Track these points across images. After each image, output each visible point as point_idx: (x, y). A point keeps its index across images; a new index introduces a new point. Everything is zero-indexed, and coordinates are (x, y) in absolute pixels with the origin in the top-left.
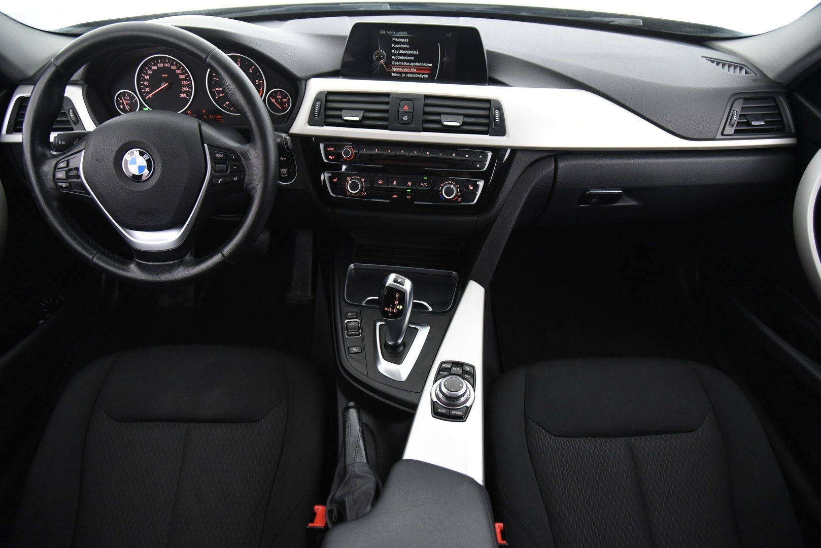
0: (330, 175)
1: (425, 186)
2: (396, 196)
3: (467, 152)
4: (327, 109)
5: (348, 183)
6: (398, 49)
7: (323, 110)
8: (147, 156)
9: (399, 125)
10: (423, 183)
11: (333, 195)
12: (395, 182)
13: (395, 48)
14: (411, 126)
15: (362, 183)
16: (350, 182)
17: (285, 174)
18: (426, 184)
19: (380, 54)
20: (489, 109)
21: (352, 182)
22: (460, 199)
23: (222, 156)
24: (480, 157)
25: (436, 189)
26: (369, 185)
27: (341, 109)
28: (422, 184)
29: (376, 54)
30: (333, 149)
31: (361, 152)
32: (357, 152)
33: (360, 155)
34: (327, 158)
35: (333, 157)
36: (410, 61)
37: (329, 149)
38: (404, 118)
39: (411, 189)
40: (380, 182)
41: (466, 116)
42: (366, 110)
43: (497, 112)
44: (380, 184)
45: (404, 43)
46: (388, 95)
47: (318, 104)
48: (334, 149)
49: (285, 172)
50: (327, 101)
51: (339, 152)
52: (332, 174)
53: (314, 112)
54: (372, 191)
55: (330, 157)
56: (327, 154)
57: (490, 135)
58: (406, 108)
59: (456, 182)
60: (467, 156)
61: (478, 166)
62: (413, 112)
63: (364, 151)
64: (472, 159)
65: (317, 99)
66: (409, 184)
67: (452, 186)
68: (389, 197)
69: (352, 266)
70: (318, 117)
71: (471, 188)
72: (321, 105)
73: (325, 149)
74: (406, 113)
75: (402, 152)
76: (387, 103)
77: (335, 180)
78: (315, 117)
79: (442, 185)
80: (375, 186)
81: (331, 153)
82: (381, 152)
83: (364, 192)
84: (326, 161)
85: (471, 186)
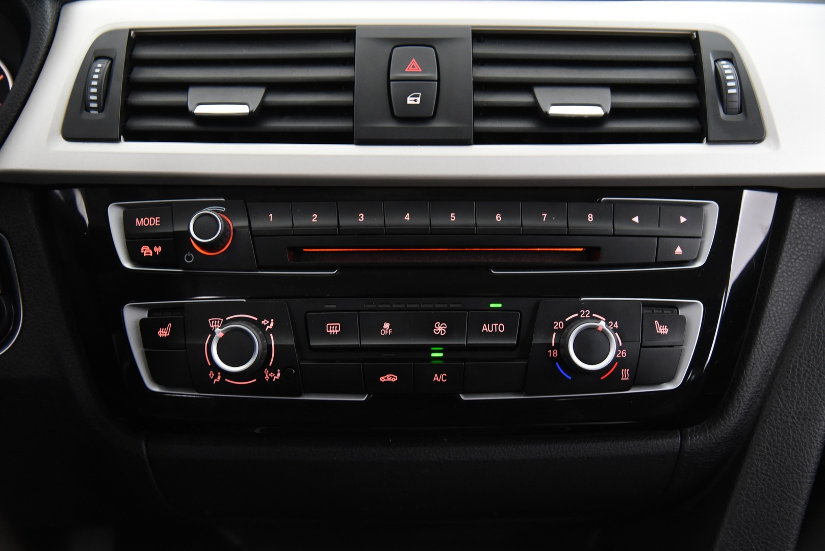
0: (145, 315)
1: (496, 334)
2: (391, 378)
3: (635, 208)
4: (132, 86)
5: (213, 334)
7: (117, 86)
9: (392, 124)
10: (489, 322)
11: (156, 389)
12: (386, 326)
14: (436, 124)
15: (265, 335)
16: (219, 333)
18: (500, 327)
20: (695, 64)
21: (228, 334)
22: (625, 374)
24: (683, 220)
25: (537, 340)
26: (293, 343)
27: (183, 86)
28: (485, 328)
30: (156, 221)
31: (257, 224)
32: (245, 223)
33: (255, 235)
34: (134, 255)
35: (158, 250)
37: (139, 222)
38: (410, 101)
39: (444, 348)
40: (333, 329)
41: (617, 88)
42: (272, 86)
43: (726, 68)
44: (334, 336)
46: (346, 35)
47: (100, 66)
48: (161, 222)
50: (133, 62)
51: (179, 228)
52: (152, 310)
53: (86, 93)
54: (301, 363)
55: (146, 251)
56: (134, 240)
57: (709, 142)
58: (413, 69)
59: (609, 313)
60: (636, 219)
61: (679, 250)
62: (439, 81)
63: (271, 221)
64: (654, 228)
65: (96, 53)
66: (440, 329)
67: (602, 324)
68: (369, 384)
70: (100, 109)
71: (663, 330)
72: (109, 75)
73: (128, 223)
74: (413, 83)
75: (407, 217)
76: (348, 61)
77: (163, 333)
78: (88, 109)
79: (559, 325)
80: (312, 344)
81: (151, 238)
82: (331, 222)
83: (273, 370)
84: (127, 265)
85: (661, 324)
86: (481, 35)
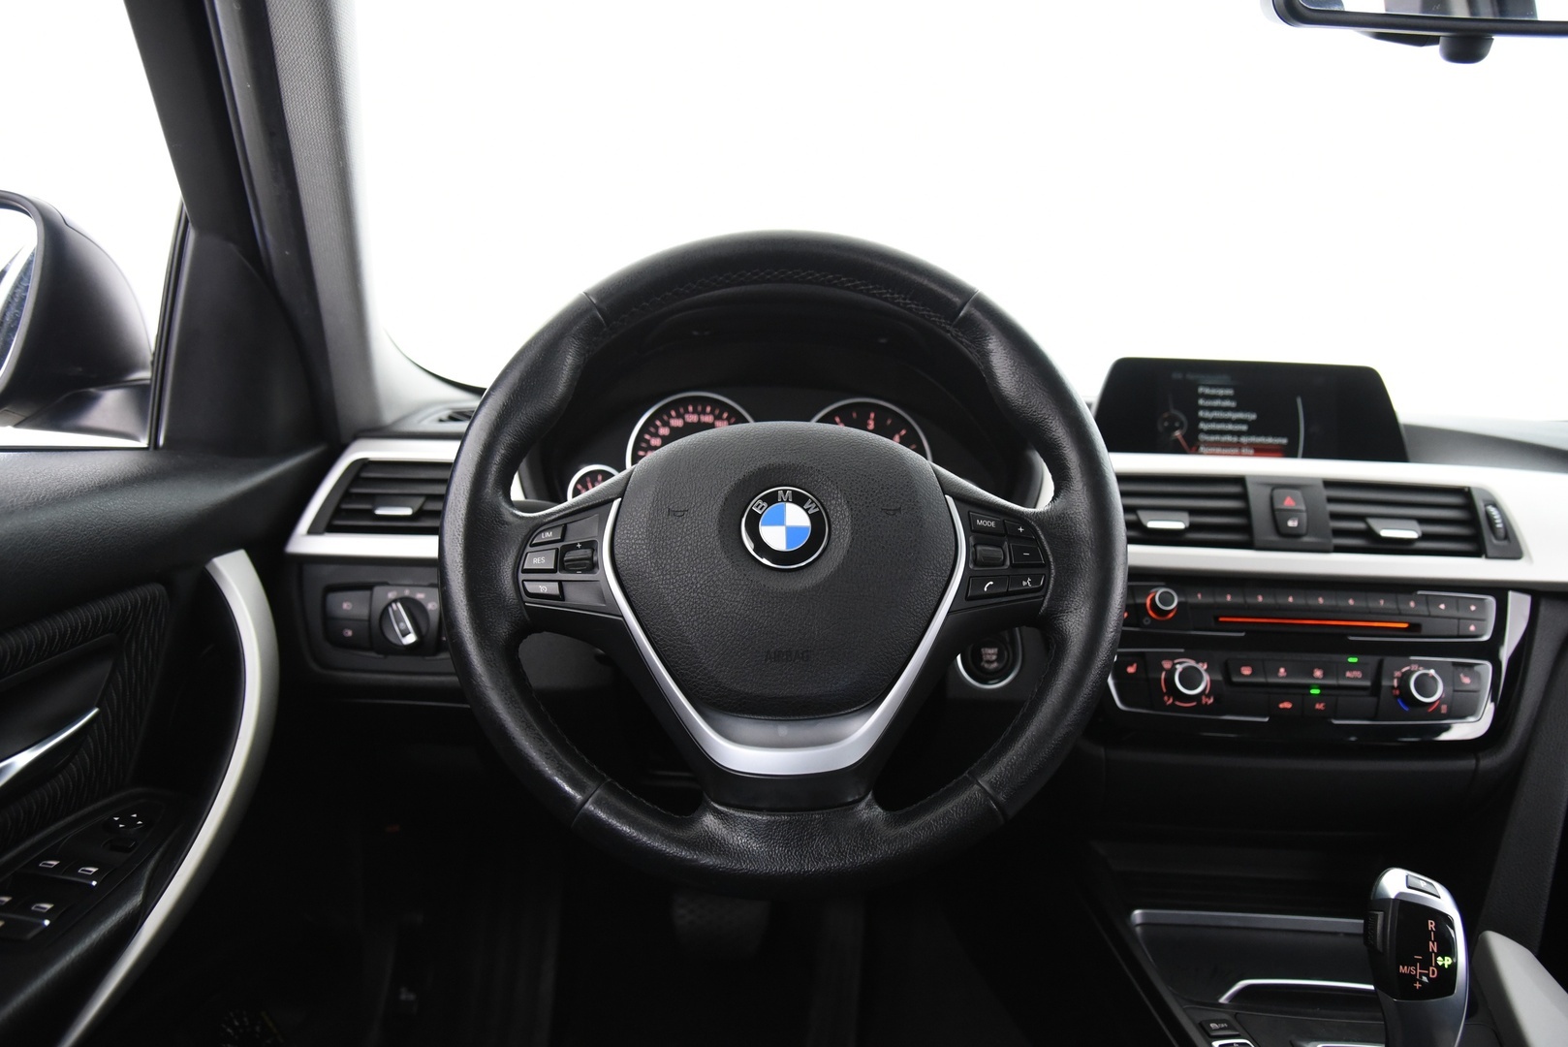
1: (1356, 679)
2: (1287, 705)
3: (1441, 600)
6: (1211, 409)
8: (814, 505)
9: (1278, 539)
10: (1350, 671)
11: (1124, 708)
12: (1282, 670)
13: (1205, 408)
14: (1306, 539)
16: (1179, 668)
17: (992, 662)
18: (1358, 674)
19: (1172, 419)
20: (1471, 508)
21: (1185, 669)
22: (1444, 709)
23: (993, 524)
24: (1473, 608)
25: (1385, 683)
26: (1221, 680)
27: (1132, 509)
28: (1347, 674)
29: (1165, 420)
31: (1192, 600)
32: (1184, 599)
33: (1191, 607)
36: (1239, 434)
38: (1290, 524)
39: (1321, 687)
40: (1246, 671)
41: (1423, 520)
44: (1247, 676)
45: (1224, 398)
49: (994, 657)
51: (1138, 601)
54: (1226, 693)
57: (1487, 558)
58: (1290, 503)
60: (1442, 607)
61: (1473, 628)
62: (1307, 513)
63: (1199, 599)
64: (1455, 614)
66: (1318, 673)
67: (1432, 673)
68: (1271, 709)
69: (1137, 914)
71: (1467, 681)
74: (1291, 513)
75: (1291, 599)
76: (1243, 497)
77: (1131, 670)
79: (1397, 673)
80: (1234, 680)
82: (1240, 600)
83: (1208, 697)
85: (1466, 676)
86: (1329, 484)
